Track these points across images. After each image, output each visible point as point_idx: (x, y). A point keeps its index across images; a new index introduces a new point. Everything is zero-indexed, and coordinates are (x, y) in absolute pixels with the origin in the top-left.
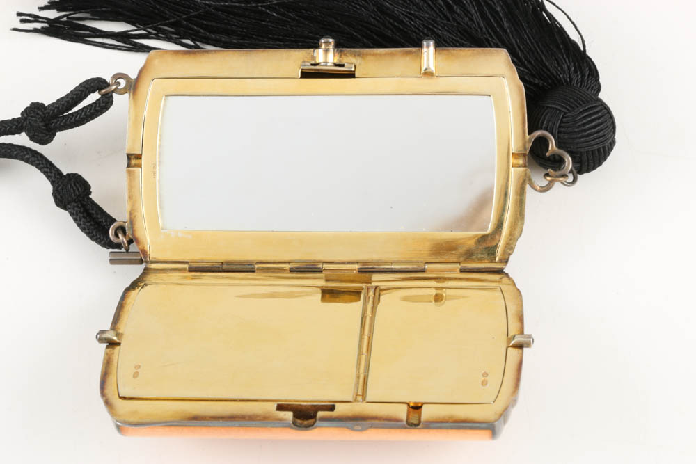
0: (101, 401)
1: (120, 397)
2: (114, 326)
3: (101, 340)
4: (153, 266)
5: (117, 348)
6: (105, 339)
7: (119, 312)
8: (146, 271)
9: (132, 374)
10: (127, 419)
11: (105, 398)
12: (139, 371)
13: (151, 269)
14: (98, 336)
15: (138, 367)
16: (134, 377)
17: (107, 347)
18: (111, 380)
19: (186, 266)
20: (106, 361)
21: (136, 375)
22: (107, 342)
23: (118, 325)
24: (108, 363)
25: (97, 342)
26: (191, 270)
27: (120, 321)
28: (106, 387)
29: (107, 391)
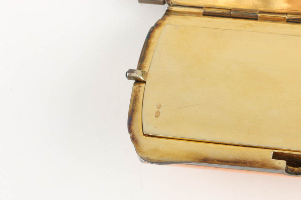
0: (128, 136)
1: (144, 135)
2: (141, 65)
3: (129, 78)
4: (175, 9)
5: (143, 85)
6: (133, 77)
7: (145, 51)
8: (168, 12)
9: (155, 113)
10: (149, 156)
11: (132, 134)
12: (160, 110)
13: (172, 11)
14: (128, 74)
15: (159, 107)
16: (156, 117)
17: (135, 84)
18: (137, 117)
19: (201, 11)
20: (133, 98)
21: (157, 115)
22: (135, 80)
23: (144, 63)
24: (135, 99)
25: (126, 79)
26: (205, 14)
27: (145, 60)
28: (133, 123)
29: (133, 127)
